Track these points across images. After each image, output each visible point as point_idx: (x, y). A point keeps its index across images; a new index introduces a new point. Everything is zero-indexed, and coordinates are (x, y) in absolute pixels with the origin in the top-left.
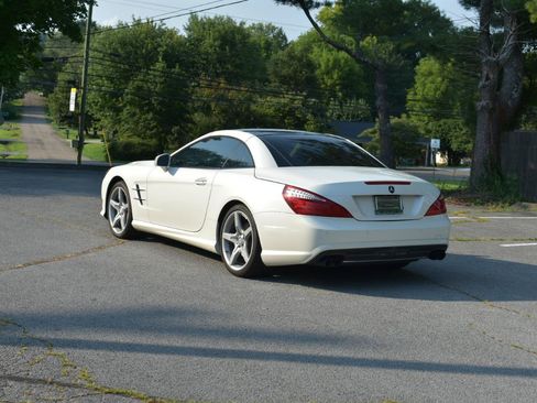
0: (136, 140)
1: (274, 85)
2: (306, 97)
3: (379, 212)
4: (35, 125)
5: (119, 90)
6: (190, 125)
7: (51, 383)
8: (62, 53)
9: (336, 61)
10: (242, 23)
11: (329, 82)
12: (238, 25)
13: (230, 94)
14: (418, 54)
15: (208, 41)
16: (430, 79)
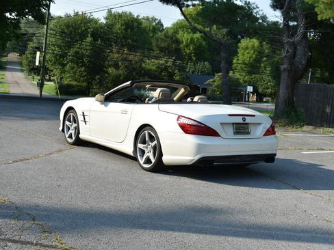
0: (74, 83)
1: (156, 53)
2: (175, 60)
3: (236, 133)
4: (14, 73)
5: (65, 53)
6: (106, 75)
7: (36, 244)
8: (31, 31)
9: (192, 40)
10: (138, 16)
11: (188, 52)
12: (135, 17)
13: (131, 57)
14: (239, 36)
15: (118, 26)
16: (247, 51)
